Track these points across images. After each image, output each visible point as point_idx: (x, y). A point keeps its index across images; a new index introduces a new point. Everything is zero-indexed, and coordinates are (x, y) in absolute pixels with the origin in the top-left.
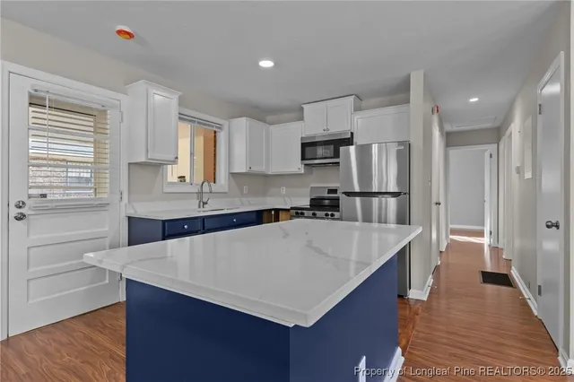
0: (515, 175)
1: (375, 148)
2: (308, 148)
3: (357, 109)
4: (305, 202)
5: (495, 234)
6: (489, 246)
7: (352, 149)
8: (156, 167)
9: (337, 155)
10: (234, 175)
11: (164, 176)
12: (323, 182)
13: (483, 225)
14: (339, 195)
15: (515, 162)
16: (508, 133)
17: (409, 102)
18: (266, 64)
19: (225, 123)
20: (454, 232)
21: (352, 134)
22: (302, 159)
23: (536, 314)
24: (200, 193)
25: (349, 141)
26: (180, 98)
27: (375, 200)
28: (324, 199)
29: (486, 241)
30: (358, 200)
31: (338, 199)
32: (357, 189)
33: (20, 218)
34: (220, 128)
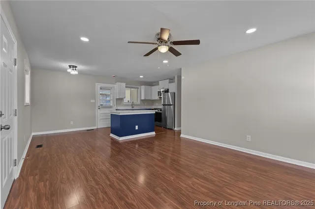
8: (121, 99)
10: (142, 100)
11: (123, 101)
19: (140, 87)
21: (168, 89)
22: (158, 96)
25: (167, 91)
26: (126, 84)
33: (99, 109)
34: (138, 88)
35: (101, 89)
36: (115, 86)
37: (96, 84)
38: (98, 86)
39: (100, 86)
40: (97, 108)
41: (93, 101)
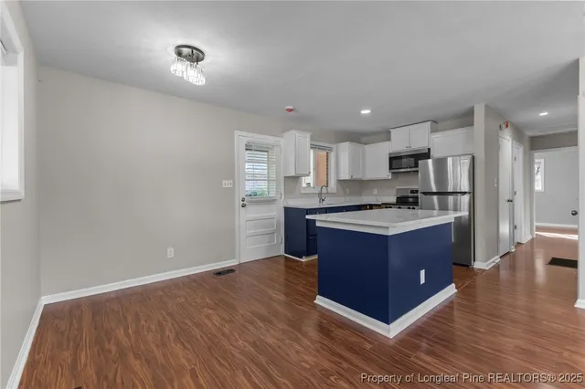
1: (450, 161)
2: (395, 161)
3: (434, 131)
4: (393, 200)
7: (430, 161)
8: (296, 178)
9: (416, 165)
10: (340, 182)
11: (301, 183)
12: (406, 185)
14: (419, 195)
17: (473, 125)
18: (366, 112)
19: (334, 146)
20: (539, 229)
21: (429, 149)
22: (390, 168)
24: (320, 194)
25: (427, 155)
26: (311, 136)
27: (451, 198)
28: (408, 197)
30: (435, 198)
31: (417, 198)
32: (434, 190)
33: (244, 206)
34: (331, 149)
35: (248, 148)
36: (282, 141)
37: (237, 133)
38: (241, 138)
39: (245, 141)
40: (238, 203)
41: (227, 184)
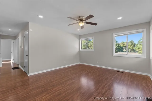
0: (20, 47)
5: (14, 60)
6: (13, 63)
13: (11, 59)
15: (20, 45)
16: (18, 38)
23: (24, 71)
29: (12, 62)
